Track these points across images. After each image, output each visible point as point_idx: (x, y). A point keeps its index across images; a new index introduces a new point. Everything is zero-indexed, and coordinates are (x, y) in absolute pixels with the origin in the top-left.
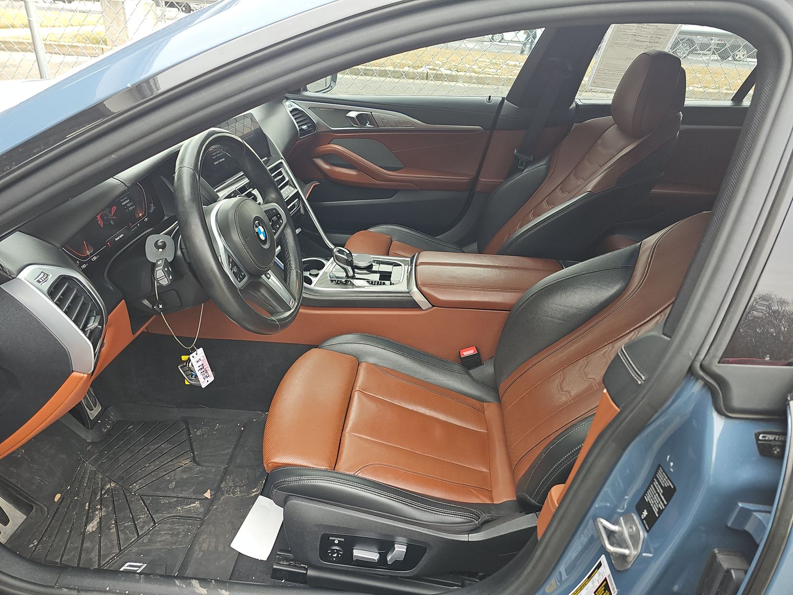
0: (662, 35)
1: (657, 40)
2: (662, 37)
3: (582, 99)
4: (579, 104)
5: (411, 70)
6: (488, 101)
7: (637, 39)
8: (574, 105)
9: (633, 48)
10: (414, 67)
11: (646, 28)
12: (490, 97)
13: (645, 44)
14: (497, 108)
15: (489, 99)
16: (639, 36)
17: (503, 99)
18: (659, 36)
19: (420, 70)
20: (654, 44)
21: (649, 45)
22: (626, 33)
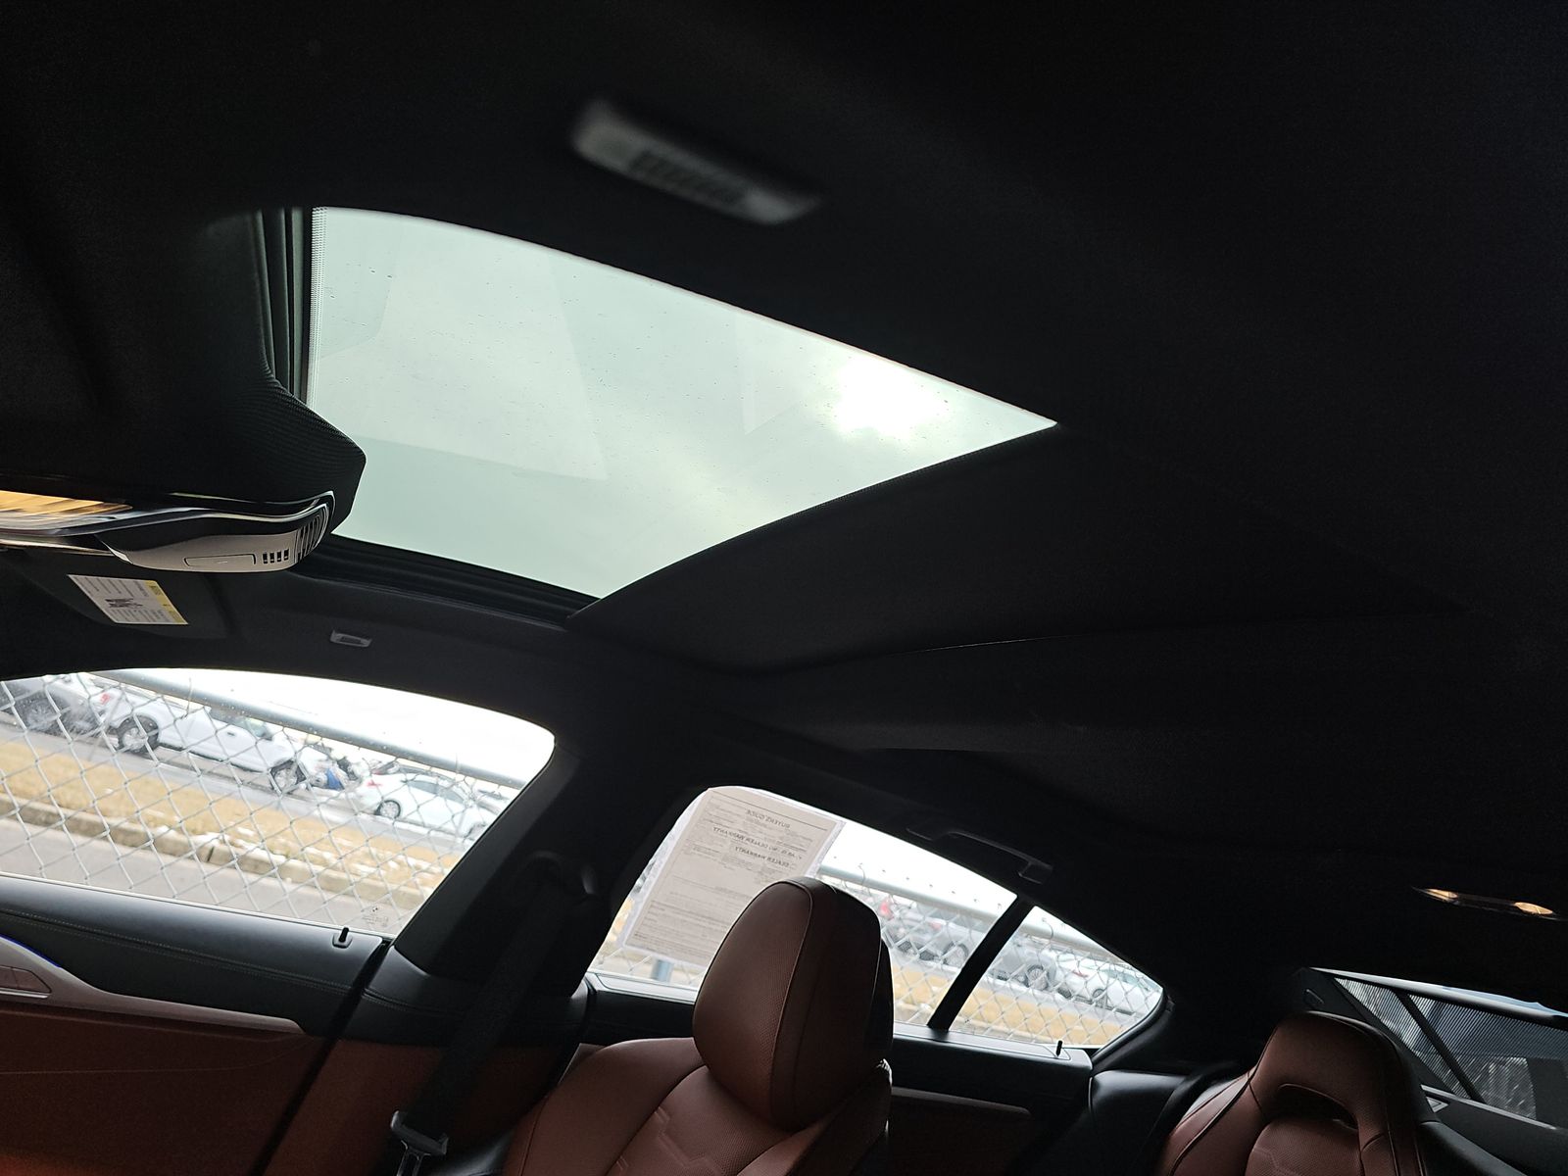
0: (797, 849)
1: (785, 858)
2: (796, 854)
3: (604, 975)
4: (597, 988)
5: (173, 834)
6: (337, 942)
7: (744, 846)
8: (582, 990)
9: (734, 867)
10: (180, 830)
11: (765, 826)
12: (346, 931)
13: (760, 862)
14: (360, 969)
15: (343, 938)
16: (748, 839)
17: (386, 943)
18: (791, 851)
19: (201, 839)
20: (777, 865)
21: (769, 866)
22: (723, 829)
